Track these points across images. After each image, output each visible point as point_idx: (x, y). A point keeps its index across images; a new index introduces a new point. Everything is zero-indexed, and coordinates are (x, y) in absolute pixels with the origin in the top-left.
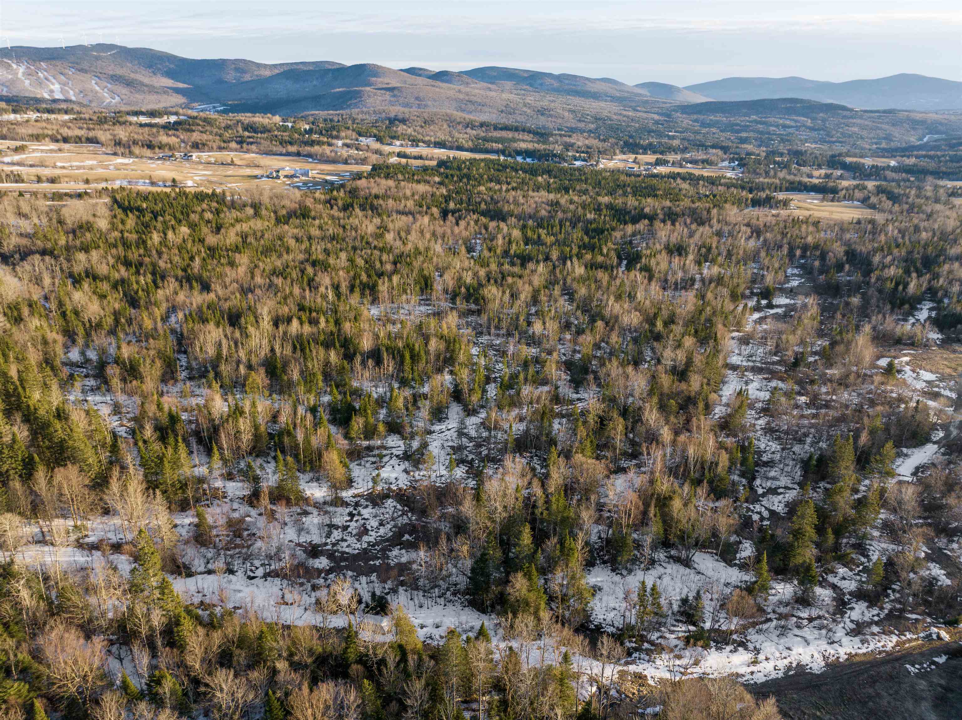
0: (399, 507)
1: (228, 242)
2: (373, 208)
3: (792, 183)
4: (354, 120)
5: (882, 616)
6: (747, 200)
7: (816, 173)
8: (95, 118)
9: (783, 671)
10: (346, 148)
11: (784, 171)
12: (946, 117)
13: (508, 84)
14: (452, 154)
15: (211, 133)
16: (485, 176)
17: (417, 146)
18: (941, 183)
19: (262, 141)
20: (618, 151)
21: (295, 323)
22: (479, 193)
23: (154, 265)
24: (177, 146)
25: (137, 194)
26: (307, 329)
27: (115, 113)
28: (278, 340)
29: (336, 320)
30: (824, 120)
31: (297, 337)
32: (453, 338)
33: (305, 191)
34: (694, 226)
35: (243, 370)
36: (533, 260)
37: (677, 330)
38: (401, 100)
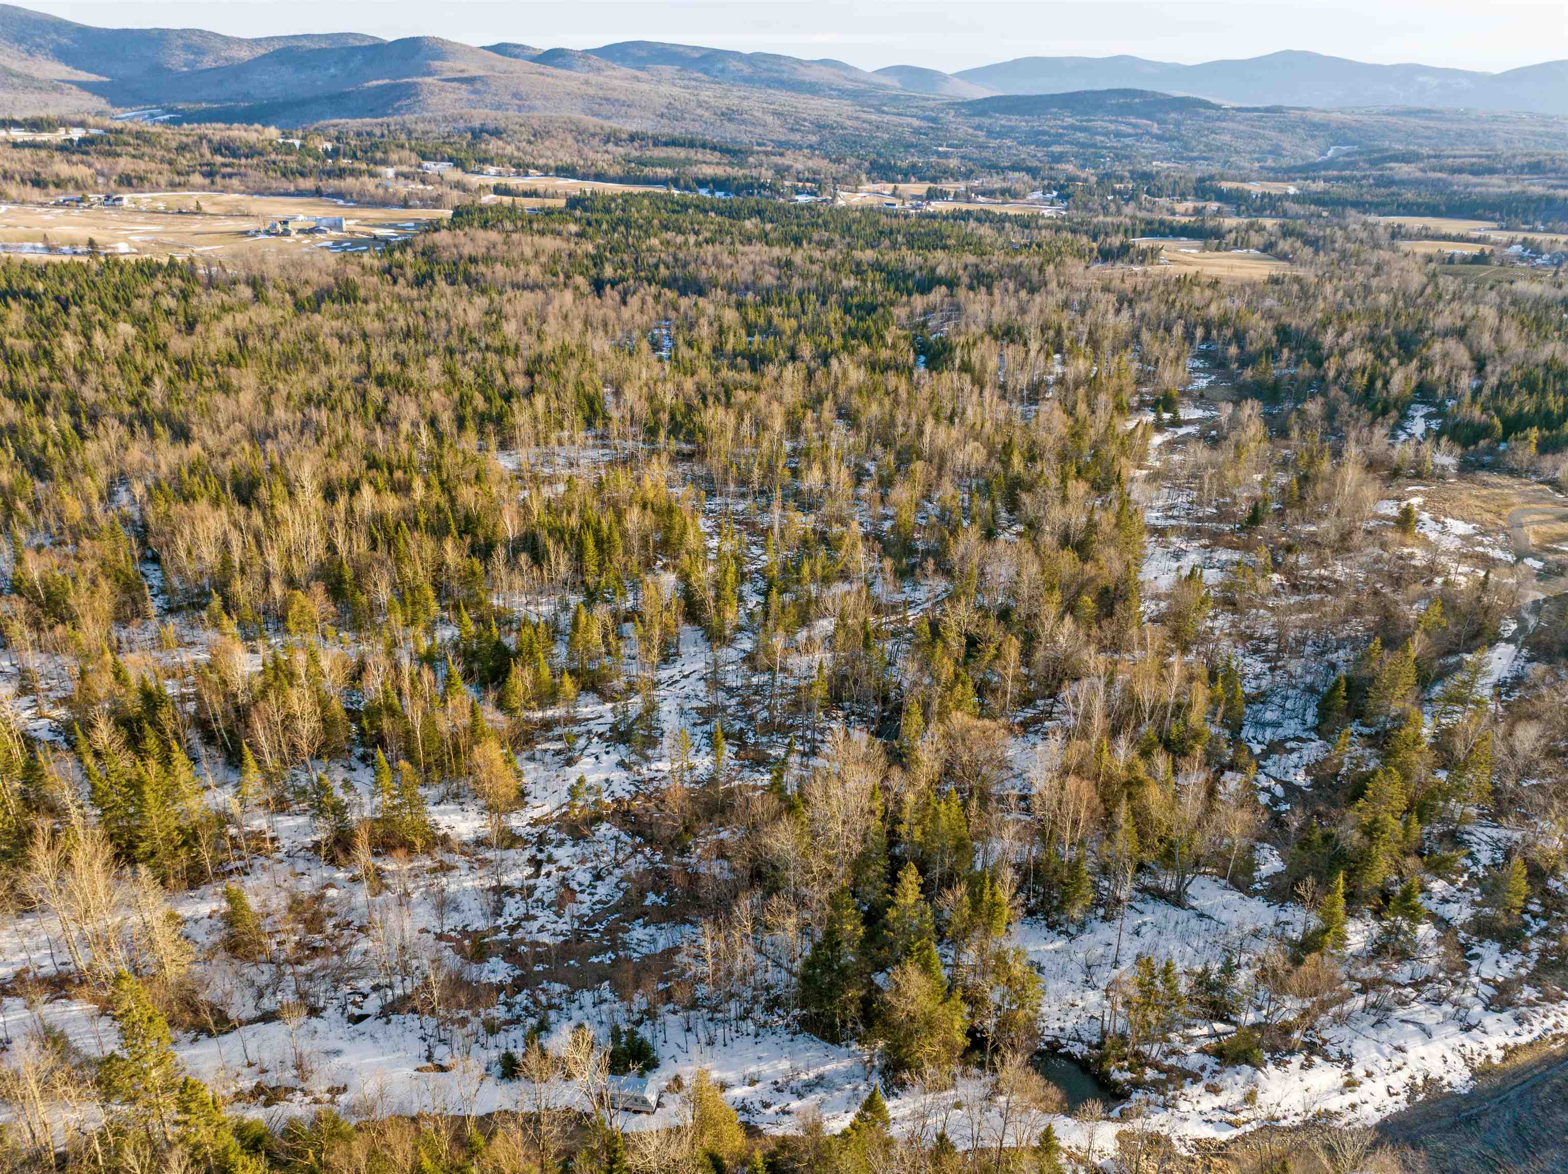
0: (624, 837)
1: (212, 348)
2: (468, 279)
3: (1150, 223)
4: (410, 133)
5: (1531, 965)
6: (1091, 250)
7: (1180, 207)
9: (1403, 1097)
10: (402, 181)
11: (1132, 204)
12: (1356, 117)
13: (668, 71)
14: (589, 186)
15: (152, 158)
16: (656, 222)
17: (527, 174)
18: (1372, 218)
19: (250, 172)
20: (864, 177)
21: (367, 492)
22: (650, 249)
23: (73, 397)
24: (90, 182)
25: (23, 267)
26: (392, 503)
28: (339, 526)
29: (442, 483)
30: (1178, 124)
31: (374, 520)
32: (665, 504)
33: (341, 255)
34: (1023, 294)
35: (277, 589)
36: (771, 360)
37: (1049, 470)
38: (488, 99)
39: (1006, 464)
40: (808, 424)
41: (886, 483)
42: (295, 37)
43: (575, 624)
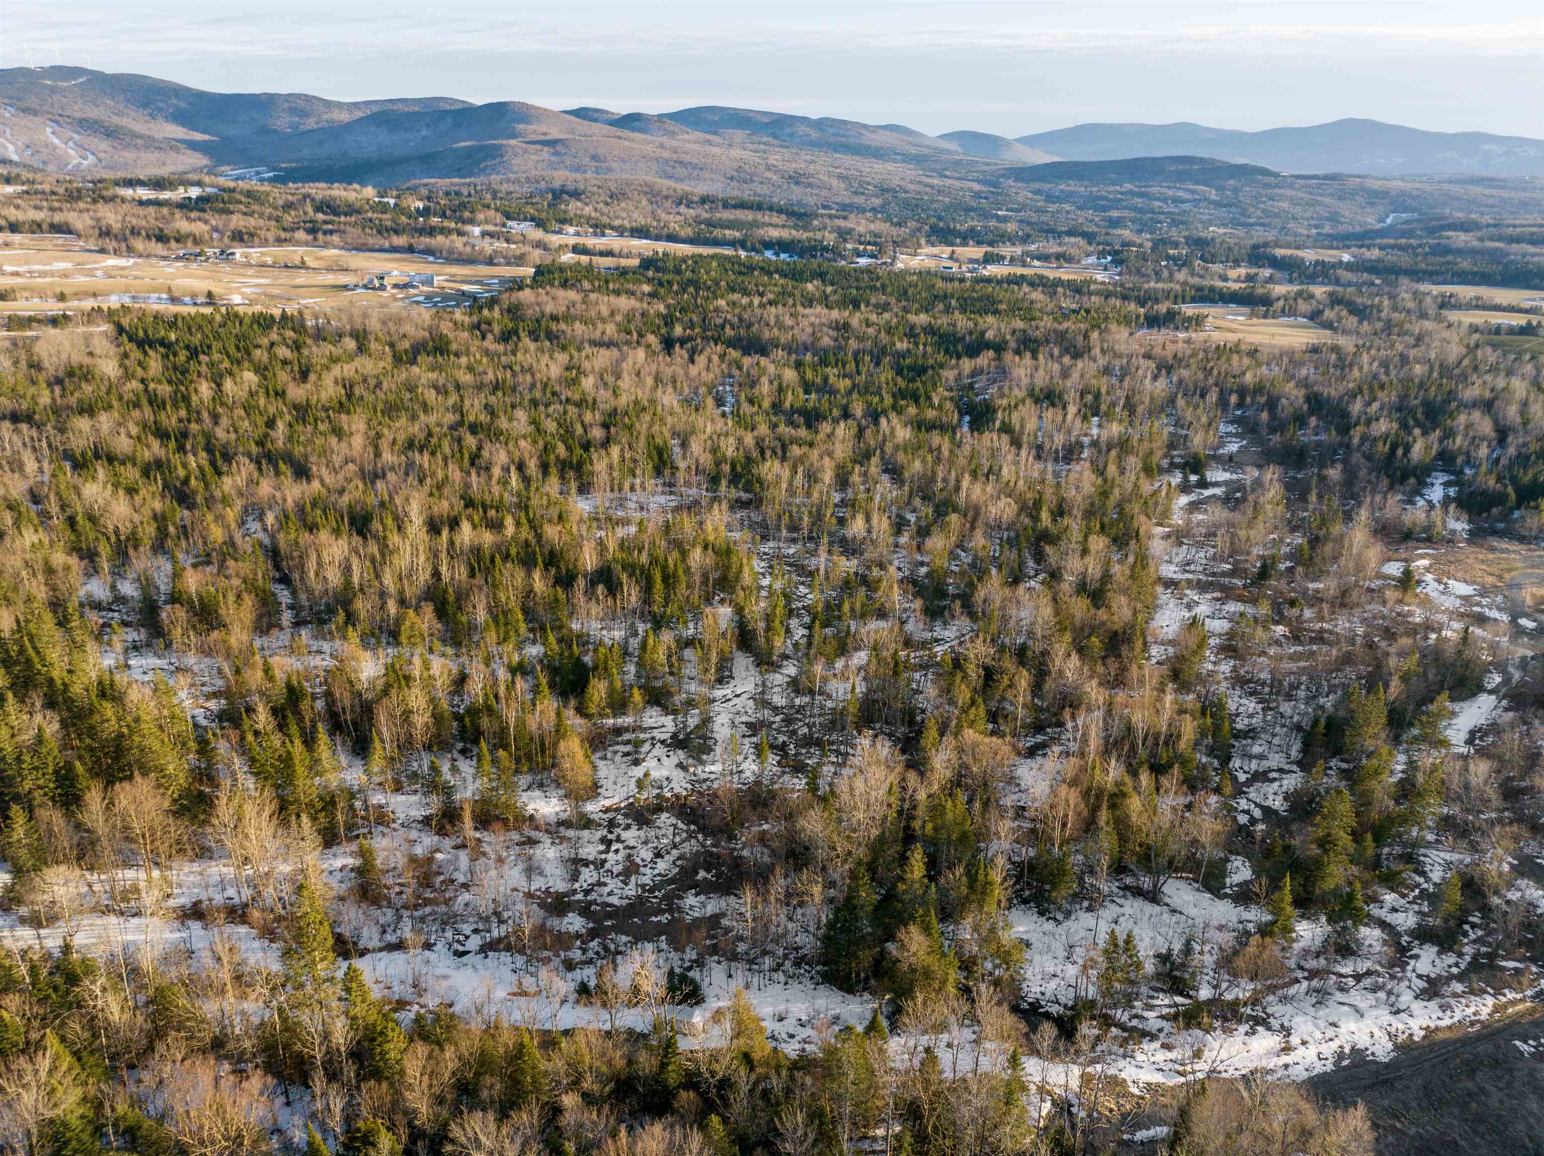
0: (681, 825)
1: (324, 396)
2: (551, 336)
3: (1200, 289)
4: (495, 194)
5: (1463, 967)
6: (1138, 317)
7: (1233, 274)
8: (61, 190)
9: (1331, 1060)
10: (488, 239)
11: (1185, 271)
12: (1417, 185)
13: (739, 135)
14: (662, 247)
15: (261, 215)
16: (723, 283)
17: (603, 235)
18: (1424, 287)
19: (348, 228)
20: (923, 241)
21: (466, 527)
22: (717, 310)
23: (208, 437)
24: (207, 237)
25: (156, 317)
26: (488, 538)
27: (93, 182)
28: (443, 555)
29: (529, 521)
30: (1236, 191)
31: (472, 551)
32: (724, 546)
33: (434, 310)
34: (1066, 360)
35: (392, 607)
36: (825, 418)
37: (1074, 525)
38: (568, 161)
39: (1036, 518)
40: (856, 478)
41: (923, 532)
42: (390, 101)
43: (644, 646)
